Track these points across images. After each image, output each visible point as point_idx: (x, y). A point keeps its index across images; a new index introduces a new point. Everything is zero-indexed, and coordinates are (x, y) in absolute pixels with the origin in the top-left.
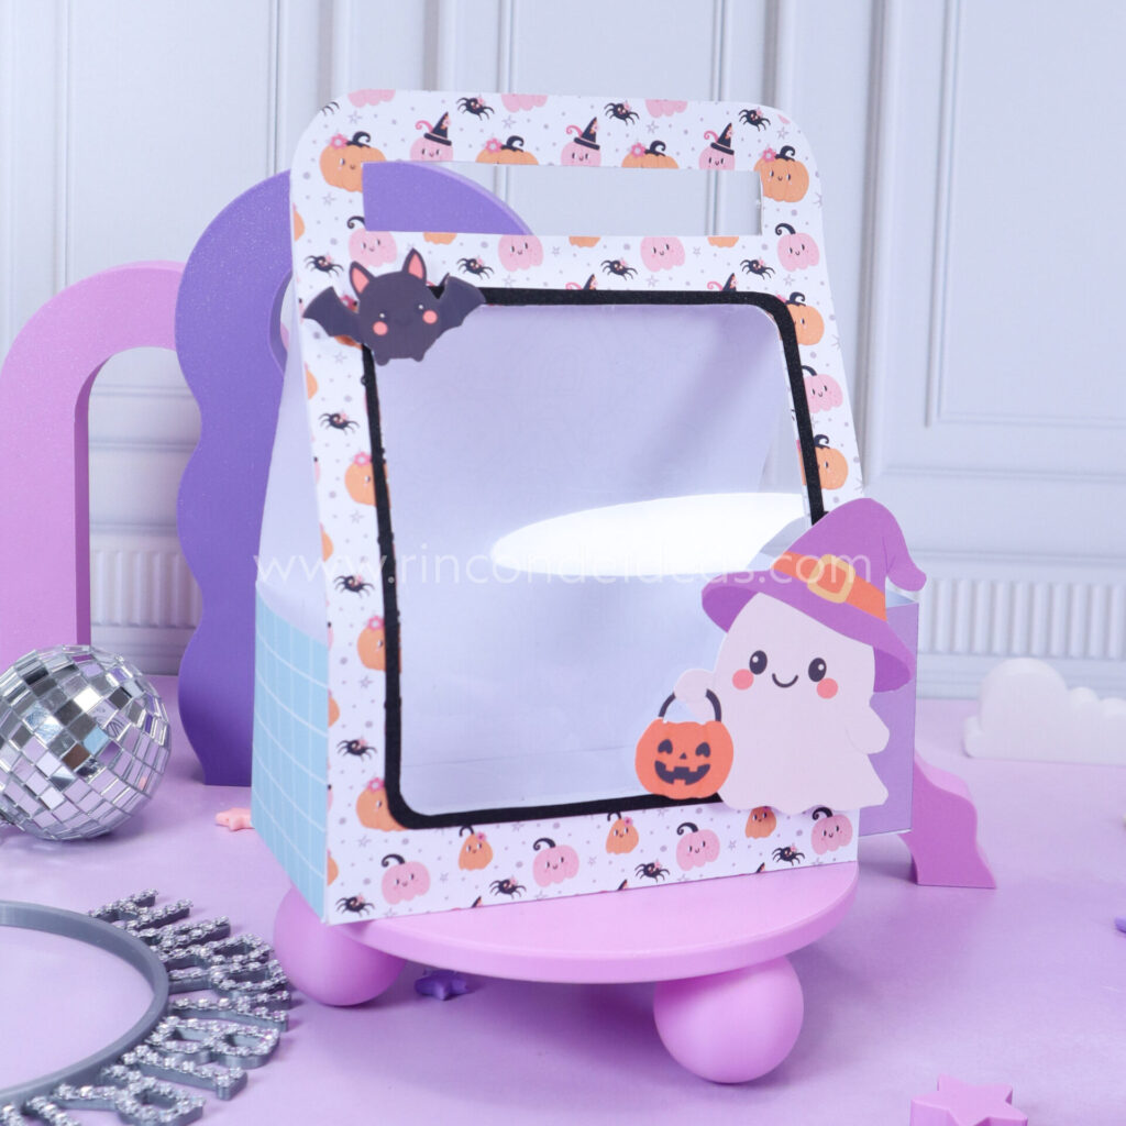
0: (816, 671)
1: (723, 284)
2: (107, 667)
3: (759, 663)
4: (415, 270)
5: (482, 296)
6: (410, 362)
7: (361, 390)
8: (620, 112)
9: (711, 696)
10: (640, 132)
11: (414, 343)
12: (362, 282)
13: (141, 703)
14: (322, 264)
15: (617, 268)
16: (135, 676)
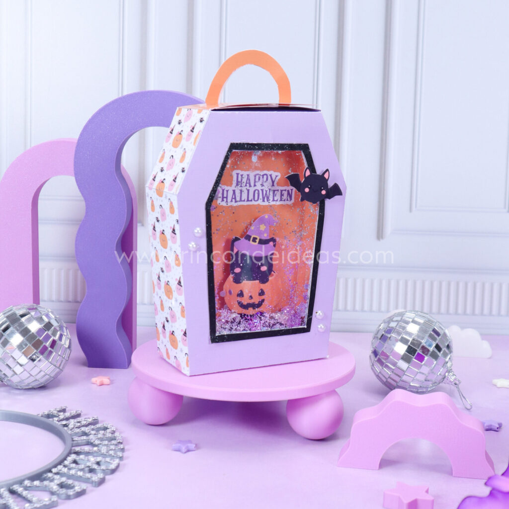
2: (43, 313)
13: (58, 329)
16: (55, 317)
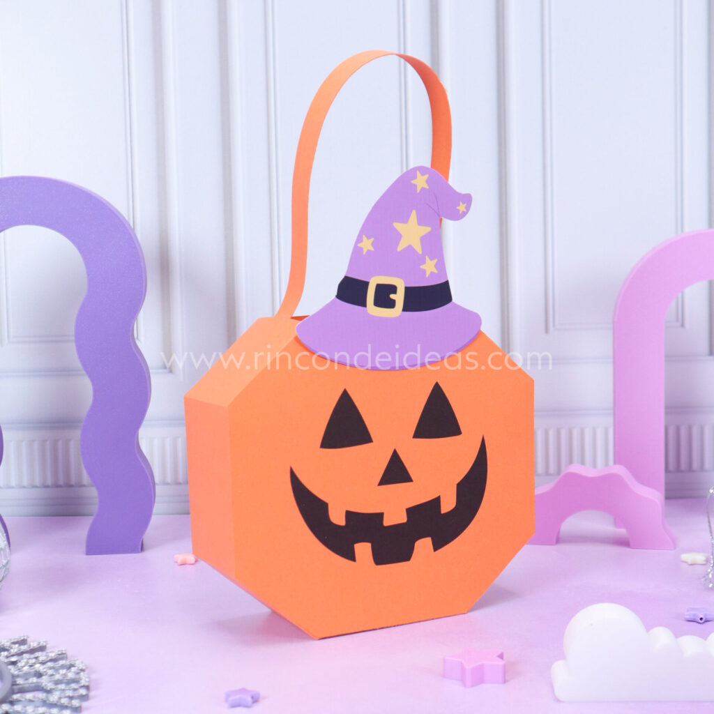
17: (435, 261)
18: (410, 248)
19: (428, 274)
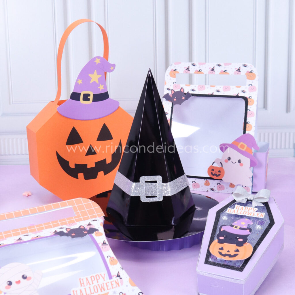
0: (239, 161)
1: (237, 94)
3: (229, 159)
4: (182, 91)
5: (191, 95)
6: (179, 105)
7: (171, 109)
8: (219, 65)
9: (221, 163)
10: (222, 68)
11: (180, 102)
12: (173, 92)
14: (168, 89)
15: (218, 91)
17: (103, 86)
18: (94, 82)
19: (101, 89)
